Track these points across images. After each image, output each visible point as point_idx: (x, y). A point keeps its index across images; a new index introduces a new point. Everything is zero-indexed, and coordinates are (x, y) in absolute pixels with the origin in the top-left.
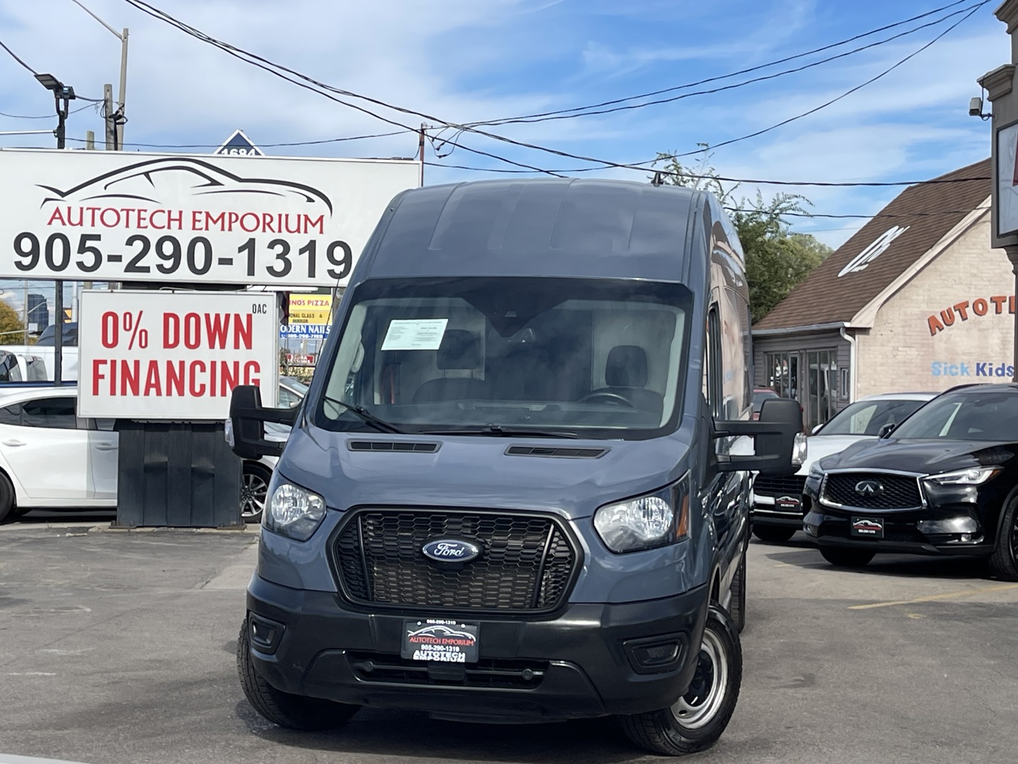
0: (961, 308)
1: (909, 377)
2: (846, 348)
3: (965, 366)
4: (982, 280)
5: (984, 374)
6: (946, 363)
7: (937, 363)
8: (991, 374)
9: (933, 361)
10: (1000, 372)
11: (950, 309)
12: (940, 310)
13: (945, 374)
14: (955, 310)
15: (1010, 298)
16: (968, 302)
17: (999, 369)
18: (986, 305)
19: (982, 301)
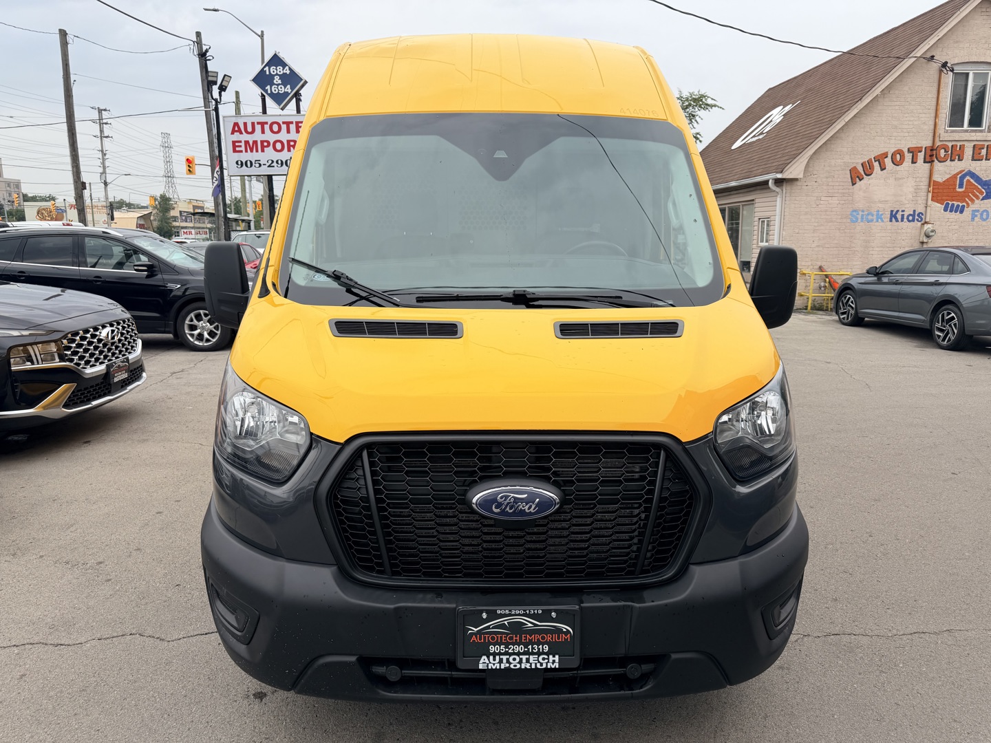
0: (880, 159)
1: (830, 224)
2: (773, 199)
3: (880, 213)
4: (902, 132)
5: (897, 221)
6: (863, 211)
7: (855, 211)
8: (902, 220)
9: (851, 209)
10: (911, 218)
11: (871, 159)
12: (862, 161)
13: (862, 221)
14: (875, 161)
15: (926, 148)
16: (887, 152)
17: (910, 215)
18: (904, 155)
19: (900, 152)
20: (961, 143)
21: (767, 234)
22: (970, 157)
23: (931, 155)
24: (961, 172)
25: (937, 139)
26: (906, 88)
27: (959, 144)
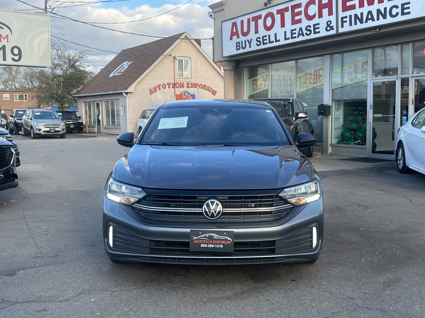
0: (159, 86)
1: (145, 108)
2: (125, 99)
4: (164, 78)
6: (155, 104)
7: (153, 104)
11: (156, 86)
12: (153, 87)
13: (155, 107)
15: (173, 83)
16: (160, 84)
18: (166, 85)
19: (164, 84)
20: (183, 82)
21: (125, 111)
22: (186, 87)
23: (174, 86)
24: (184, 91)
25: (175, 81)
26: (164, 64)
27: (182, 82)
